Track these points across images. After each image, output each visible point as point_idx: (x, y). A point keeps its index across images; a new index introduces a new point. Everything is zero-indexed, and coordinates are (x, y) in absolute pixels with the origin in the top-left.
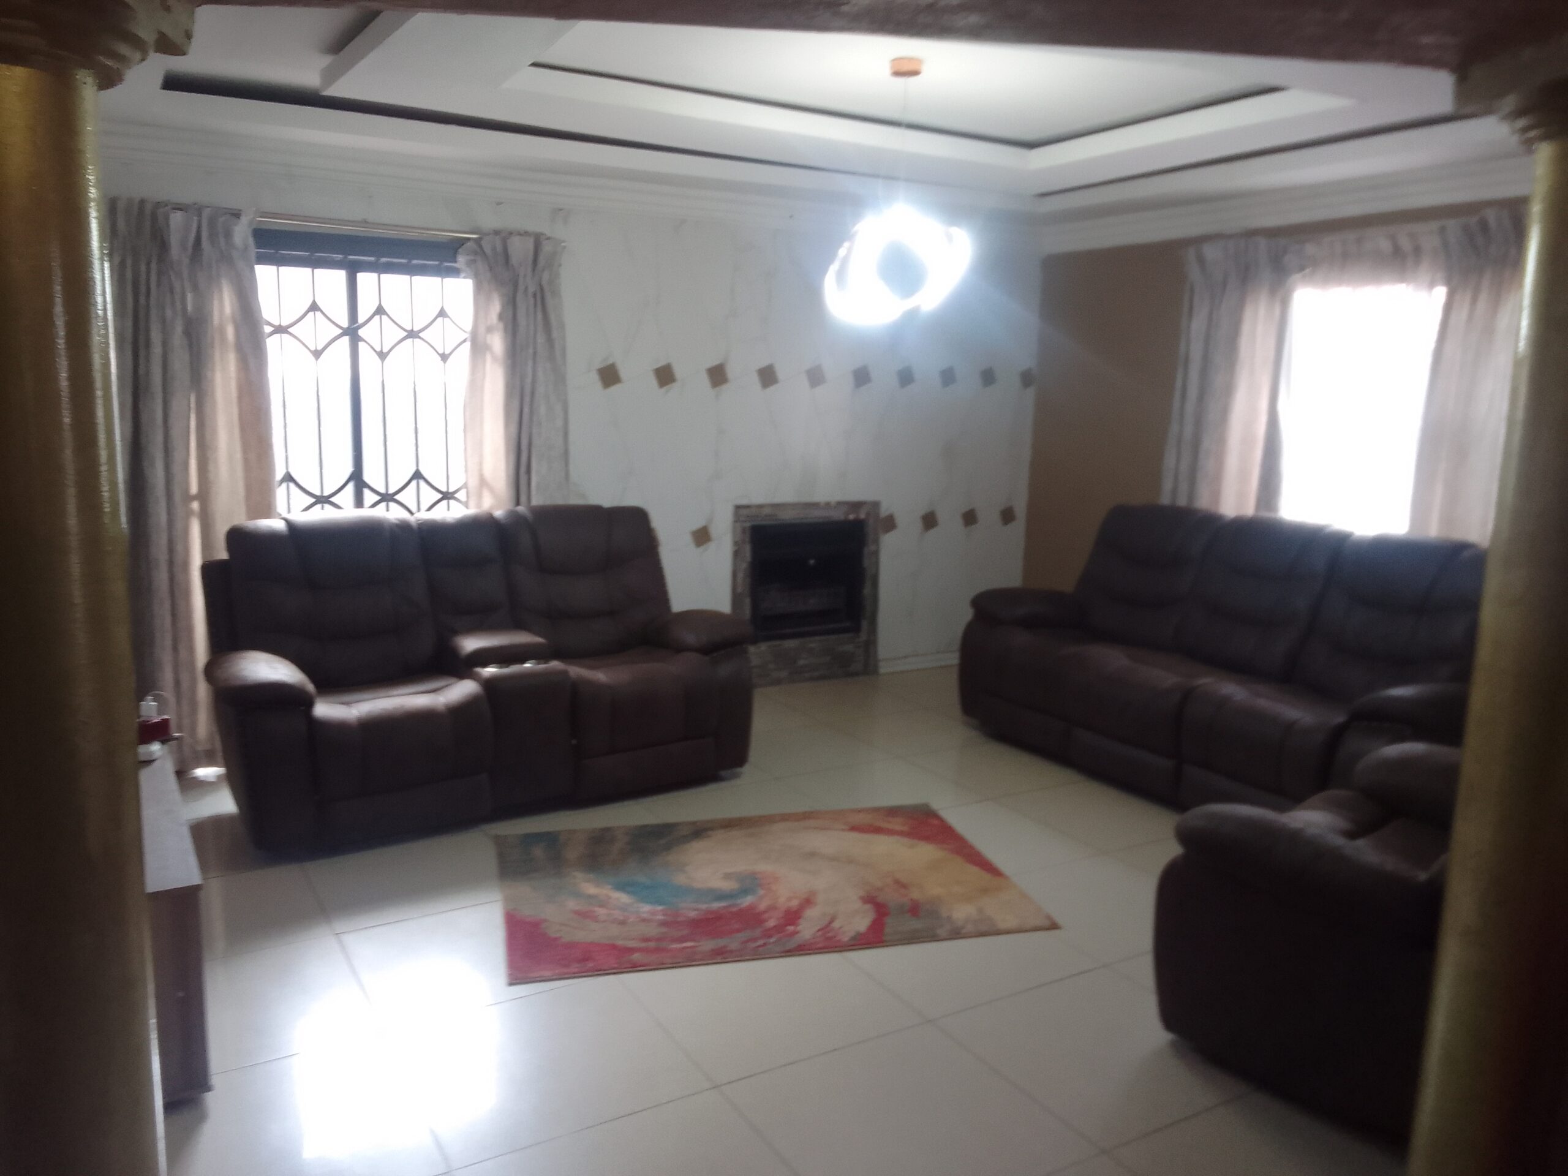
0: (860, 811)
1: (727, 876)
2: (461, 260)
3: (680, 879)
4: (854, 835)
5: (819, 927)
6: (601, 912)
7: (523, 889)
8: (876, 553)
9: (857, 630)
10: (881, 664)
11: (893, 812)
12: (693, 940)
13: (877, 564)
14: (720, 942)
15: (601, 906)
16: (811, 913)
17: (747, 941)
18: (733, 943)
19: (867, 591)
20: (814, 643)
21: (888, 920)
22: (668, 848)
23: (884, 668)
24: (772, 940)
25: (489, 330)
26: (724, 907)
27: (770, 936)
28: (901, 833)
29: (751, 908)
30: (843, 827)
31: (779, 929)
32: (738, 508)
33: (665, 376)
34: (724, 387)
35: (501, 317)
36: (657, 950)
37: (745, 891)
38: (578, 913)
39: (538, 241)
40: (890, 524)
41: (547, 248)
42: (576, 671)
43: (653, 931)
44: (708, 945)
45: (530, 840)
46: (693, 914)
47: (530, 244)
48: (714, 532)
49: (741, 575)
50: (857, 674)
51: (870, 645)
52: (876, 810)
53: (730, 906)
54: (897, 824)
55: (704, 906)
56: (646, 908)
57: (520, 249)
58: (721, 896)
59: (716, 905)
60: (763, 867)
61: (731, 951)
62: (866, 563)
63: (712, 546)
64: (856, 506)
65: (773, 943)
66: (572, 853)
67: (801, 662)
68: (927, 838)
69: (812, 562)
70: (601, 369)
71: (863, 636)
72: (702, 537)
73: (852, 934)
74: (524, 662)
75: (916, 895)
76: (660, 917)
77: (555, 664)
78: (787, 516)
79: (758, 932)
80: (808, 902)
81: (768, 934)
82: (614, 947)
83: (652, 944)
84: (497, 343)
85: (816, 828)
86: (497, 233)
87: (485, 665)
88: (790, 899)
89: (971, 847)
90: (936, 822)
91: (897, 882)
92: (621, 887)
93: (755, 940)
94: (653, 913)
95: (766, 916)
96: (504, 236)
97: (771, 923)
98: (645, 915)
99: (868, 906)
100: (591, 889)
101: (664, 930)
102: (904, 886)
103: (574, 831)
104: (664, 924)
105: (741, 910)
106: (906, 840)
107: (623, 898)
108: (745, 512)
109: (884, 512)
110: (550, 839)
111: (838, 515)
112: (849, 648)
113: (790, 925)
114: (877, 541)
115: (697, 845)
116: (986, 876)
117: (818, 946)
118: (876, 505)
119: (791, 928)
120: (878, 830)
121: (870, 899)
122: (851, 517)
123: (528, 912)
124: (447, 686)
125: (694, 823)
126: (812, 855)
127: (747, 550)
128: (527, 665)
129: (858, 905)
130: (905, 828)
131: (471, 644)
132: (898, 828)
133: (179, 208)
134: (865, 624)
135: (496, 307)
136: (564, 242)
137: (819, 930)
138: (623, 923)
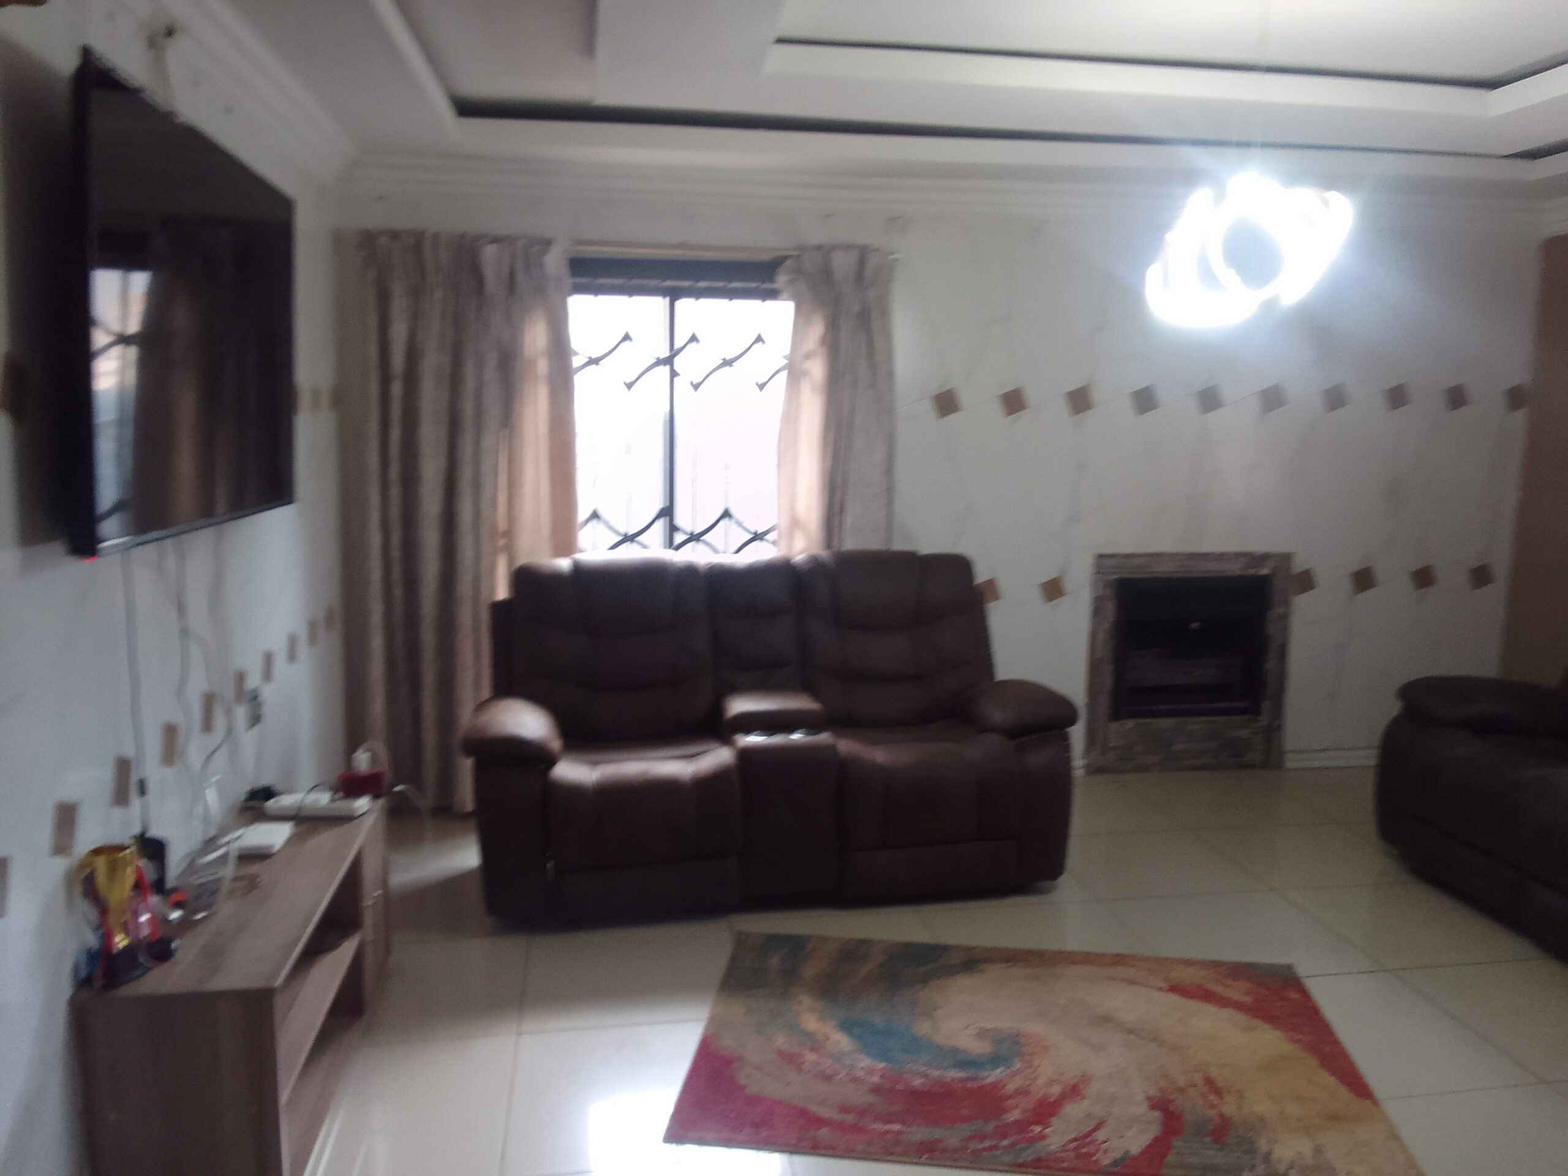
0: (1189, 963)
1: (982, 1034)
2: (782, 280)
3: (922, 1028)
4: (1174, 999)
5: (1073, 1136)
6: (810, 1057)
7: (736, 1009)
8: (1285, 618)
9: (1254, 711)
10: (1289, 756)
11: (1238, 971)
12: (903, 1123)
13: (1285, 630)
14: (937, 1133)
15: (814, 1049)
16: (1073, 1111)
17: (970, 1138)
18: (951, 1136)
19: (1270, 665)
20: (1196, 725)
21: (1177, 1143)
22: (925, 980)
23: (1292, 762)
24: (1005, 1143)
25: (808, 356)
26: (962, 1080)
27: (1004, 1136)
28: (1239, 1007)
29: (996, 1086)
30: (1161, 984)
31: (1021, 1126)
32: (1101, 557)
33: (1013, 402)
34: (1089, 413)
35: (823, 341)
36: (856, 1129)
37: (996, 1060)
38: (782, 1054)
39: (863, 253)
40: (1306, 582)
41: (872, 262)
42: (846, 746)
43: (859, 1097)
44: (920, 1133)
45: (774, 941)
46: (918, 1082)
47: (852, 257)
48: (1068, 585)
49: (1101, 637)
50: (1252, 766)
51: (1273, 731)
52: (1215, 964)
53: (967, 1079)
54: (1237, 991)
55: (936, 1073)
56: (865, 1062)
57: (843, 264)
58: (964, 1061)
59: (952, 1074)
60: (1034, 1028)
61: (944, 1150)
62: (1271, 629)
63: (1064, 601)
64: (1262, 558)
65: (1005, 1147)
66: (810, 970)
67: (1178, 747)
68: (1272, 1019)
69: (1195, 625)
70: (937, 395)
71: (1263, 721)
72: (1053, 590)
73: (1117, 1155)
74: (792, 730)
75: (1230, 1107)
76: (876, 1079)
77: (824, 737)
78: (1165, 569)
79: (990, 1127)
80: (1074, 1092)
81: (1002, 1132)
82: (803, 1113)
83: (850, 1118)
84: (817, 369)
85: (1124, 980)
86: (819, 248)
87: (748, 731)
88: (1051, 1083)
89: (1336, 1043)
90: (1294, 995)
91: (1209, 1082)
92: (846, 1026)
93: (982, 1137)
94: (870, 1072)
95: (1011, 1102)
96: (825, 251)
97: (1014, 1115)
98: (860, 1074)
99: (1157, 1114)
100: (811, 1023)
101: (872, 1099)
102: (1218, 1091)
103: (824, 939)
104: (876, 1090)
105: (981, 1088)
106: (1242, 1018)
107: (841, 1041)
108: (1109, 562)
109: (1298, 566)
110: (796, 946)
111: (1234, 569)
112: (1244, 733)
113: (1038, 1123)
114: (1286, 603)
115: (964, 981)
116: (1344, 1094)
117: (1065, 1165)
118: (1286, 558)
119: (1038, 1129)
120: (1206, 996)
121: (1162, 1105)
122: (1252, 572)
123: (727, 1043)
124: (705, 752)
125: (970, 949)
126: (1105, 1020)
127: (1110, 608)
128: (796, 737)
129: (1141, 1109)
130: (1248, 1000)
131: (740, 705)
132: (1237, 996)
133: (496, 240)
134: (1266, 706)
135: (817, 330)
136: (893, 253)
137: (1075, 1140)
138: (828, 1078)
